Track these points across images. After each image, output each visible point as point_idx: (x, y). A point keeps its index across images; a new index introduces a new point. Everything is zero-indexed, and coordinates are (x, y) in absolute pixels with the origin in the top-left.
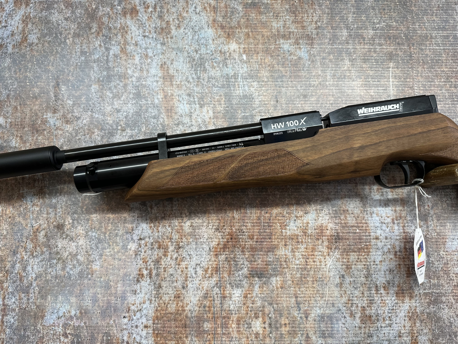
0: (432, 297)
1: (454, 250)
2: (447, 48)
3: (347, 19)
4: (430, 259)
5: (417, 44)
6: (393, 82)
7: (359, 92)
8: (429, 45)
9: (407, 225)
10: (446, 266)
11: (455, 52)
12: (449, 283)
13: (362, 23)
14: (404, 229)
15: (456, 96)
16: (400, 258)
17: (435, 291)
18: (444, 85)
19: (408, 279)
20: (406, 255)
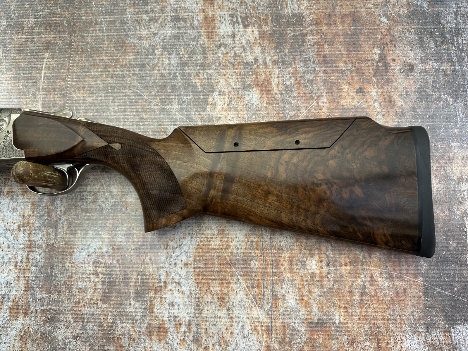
0: (49, 315)
1: (81, 261)
2: (111, 34)
3: (9, 8)
4: (53, 271)
5: (79, 31)
6: (45, 73)
7: (7, 86)
8: (92, 32)
9: (33, 232)
10: (69, 280)
11: (118, 39)
12: (70, 299)
13: (24, 11)
14: (29, 237)
15: (111, 87)
16: (20, 269)
17: (53, 308)
18: (101, 75)
19: (26, 293)
20: (27, 266)
